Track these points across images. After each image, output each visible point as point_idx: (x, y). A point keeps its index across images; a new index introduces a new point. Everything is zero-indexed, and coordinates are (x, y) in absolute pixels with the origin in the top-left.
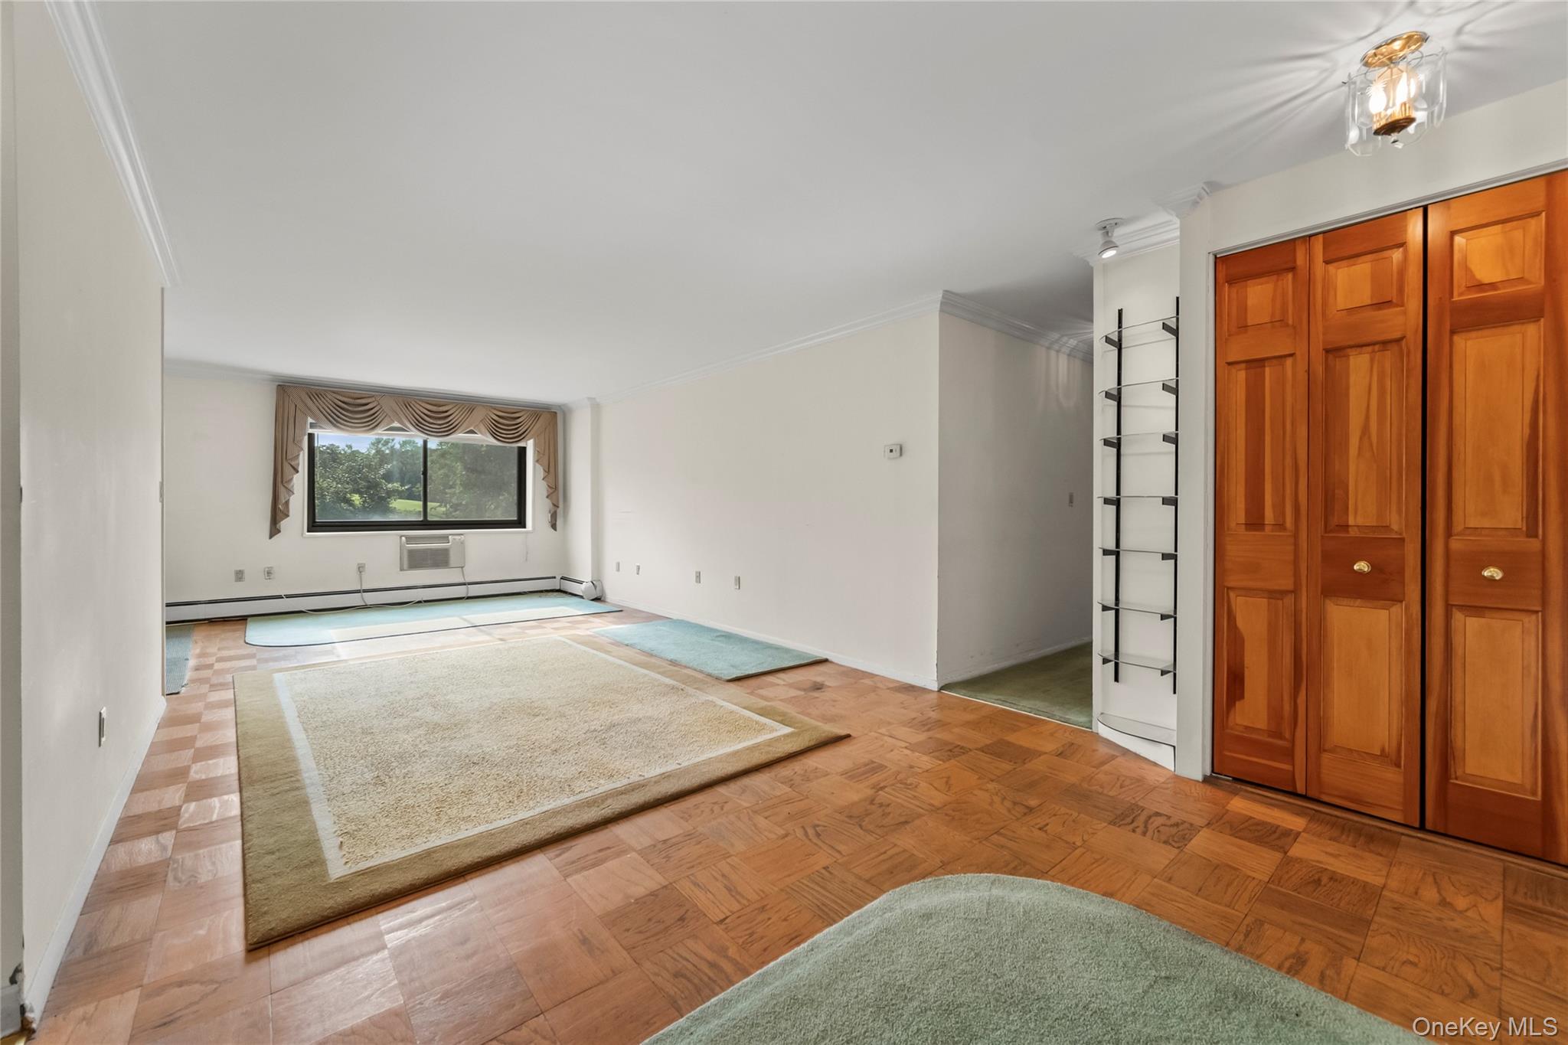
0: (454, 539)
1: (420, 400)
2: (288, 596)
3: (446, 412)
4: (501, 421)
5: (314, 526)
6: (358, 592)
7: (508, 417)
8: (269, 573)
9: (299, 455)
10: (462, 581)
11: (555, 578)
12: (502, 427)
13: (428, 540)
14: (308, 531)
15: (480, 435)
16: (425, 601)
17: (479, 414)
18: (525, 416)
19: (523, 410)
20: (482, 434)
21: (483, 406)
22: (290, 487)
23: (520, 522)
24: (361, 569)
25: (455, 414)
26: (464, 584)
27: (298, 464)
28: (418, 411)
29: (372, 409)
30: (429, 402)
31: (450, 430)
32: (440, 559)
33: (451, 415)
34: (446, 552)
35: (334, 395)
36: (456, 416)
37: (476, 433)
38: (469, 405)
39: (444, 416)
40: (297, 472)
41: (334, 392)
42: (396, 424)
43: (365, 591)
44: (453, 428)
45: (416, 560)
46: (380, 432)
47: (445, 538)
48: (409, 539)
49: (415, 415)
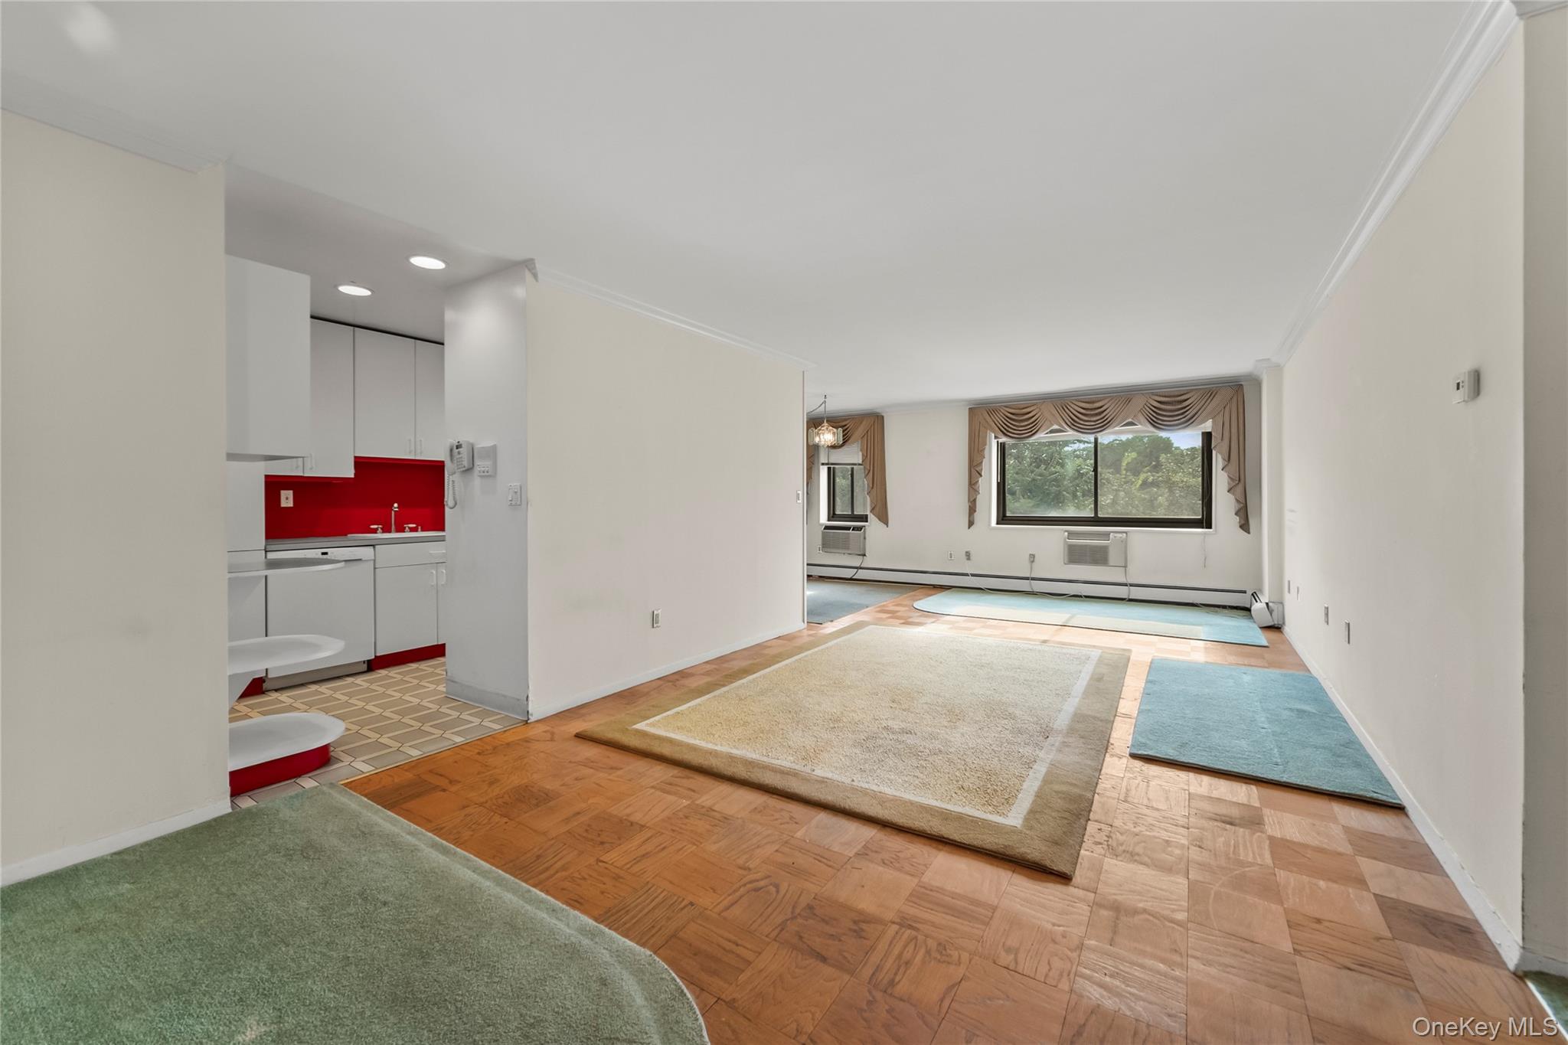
0: (1115, 537)
1: (1076, 400)
2: (973, 575)
3: (1101, 407)
4: (1162, 406)
5: (1003, 519)
6: (1027, 579)
7: (1175, 402)
8: (968, 555)
9: (982, 462)
10: (1122, 580)
11: (1245, 592)
12: (1164, 413)
13: (1090, 537)
14: (997, 524)
15: (1140, 426)
16: (1086, 597)
17: (1139, 402)
18: (1195, 397)
19: (1192, 390)
20: (1141, 425)
21: (1142, 394)
22: (976, 487)
23: (1206, 522)
24: (1032, 557)
25: (1111, 408)
26: (1126, 585)
27: (982, 469)
28: (1073, 411)
29: (1033, 417)
30: (1087, 400)
31: (1103, 426)
32: (1098, 556)
33: (1105, 410)
34: (1104, 550)
35: (1007, 409)
36: (1111, 410)
37: (1136, 425)
38: (1125, 396)
39: (1100, 412)
40: (981, 476)
41: (1006, 407)
42: (1055, 427)
43: (1033, 579)
44: (1109, 422)
45: (1076, 555)
46: (1042, 436)
47: (1107, 535)
48: (1071, 534)
49: (1071, 414)
